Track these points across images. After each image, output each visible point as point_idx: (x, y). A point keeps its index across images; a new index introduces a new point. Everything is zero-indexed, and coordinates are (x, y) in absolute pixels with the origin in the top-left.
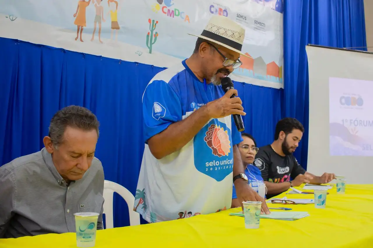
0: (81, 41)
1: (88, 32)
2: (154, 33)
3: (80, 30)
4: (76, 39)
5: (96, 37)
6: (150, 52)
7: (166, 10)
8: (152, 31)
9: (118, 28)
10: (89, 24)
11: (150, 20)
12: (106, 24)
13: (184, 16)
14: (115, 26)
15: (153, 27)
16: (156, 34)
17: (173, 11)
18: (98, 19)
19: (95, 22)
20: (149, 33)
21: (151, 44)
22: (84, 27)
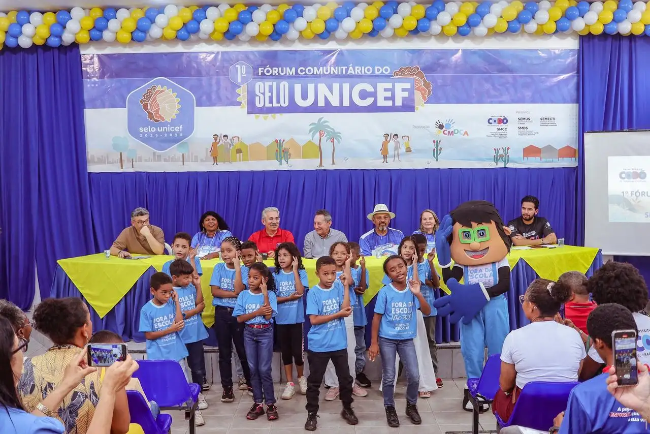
0: (387, 162)
1: (391, 157)
2: (439, 148)
3: (385, 157)
4: (383, 162)
5: (397, 159)
6: (437, 160)
7: (446, 132)
8: (437, 147)
9: (411, 151)
10: (391, 151)
11: (434, 141)
12: (403, 149)
13: (463, 132)
14: (409, 150)
15: (437, 145)
16: (441, 149)
17: (452, 132)
18: (396, 148)
19: (395, 151)
20: (434, 149)
21: (437, 155)
22: (388, 155)
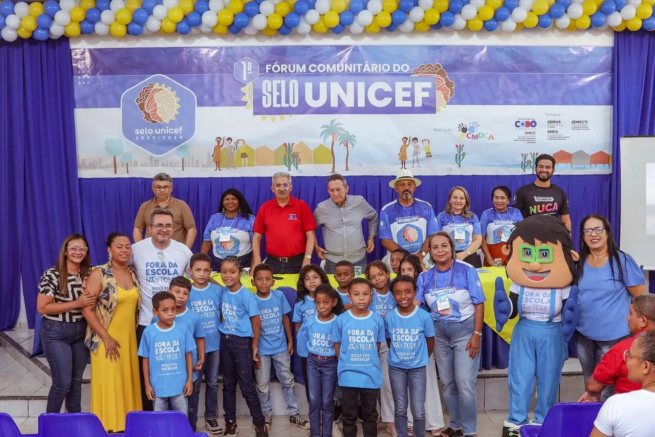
1: (410, 162)
2: (462, 153)
3: (403, 163)
4: (401, 168)
5: (416, 165)
6: (460, 166)
7: (470, 136)
8: (460, 153)
9: (431, 156)
10: (410, 157)
11: (457, 146)
12: (422, 155)
13: (488, 136)
14: (429, 155)
15: (460, 150)
16: (464, 153)
17: (477, 135)
18: (416, 153)
19: (414, 156)
20: (457, 155)
21: (460, 161)
22: (406, 161)
